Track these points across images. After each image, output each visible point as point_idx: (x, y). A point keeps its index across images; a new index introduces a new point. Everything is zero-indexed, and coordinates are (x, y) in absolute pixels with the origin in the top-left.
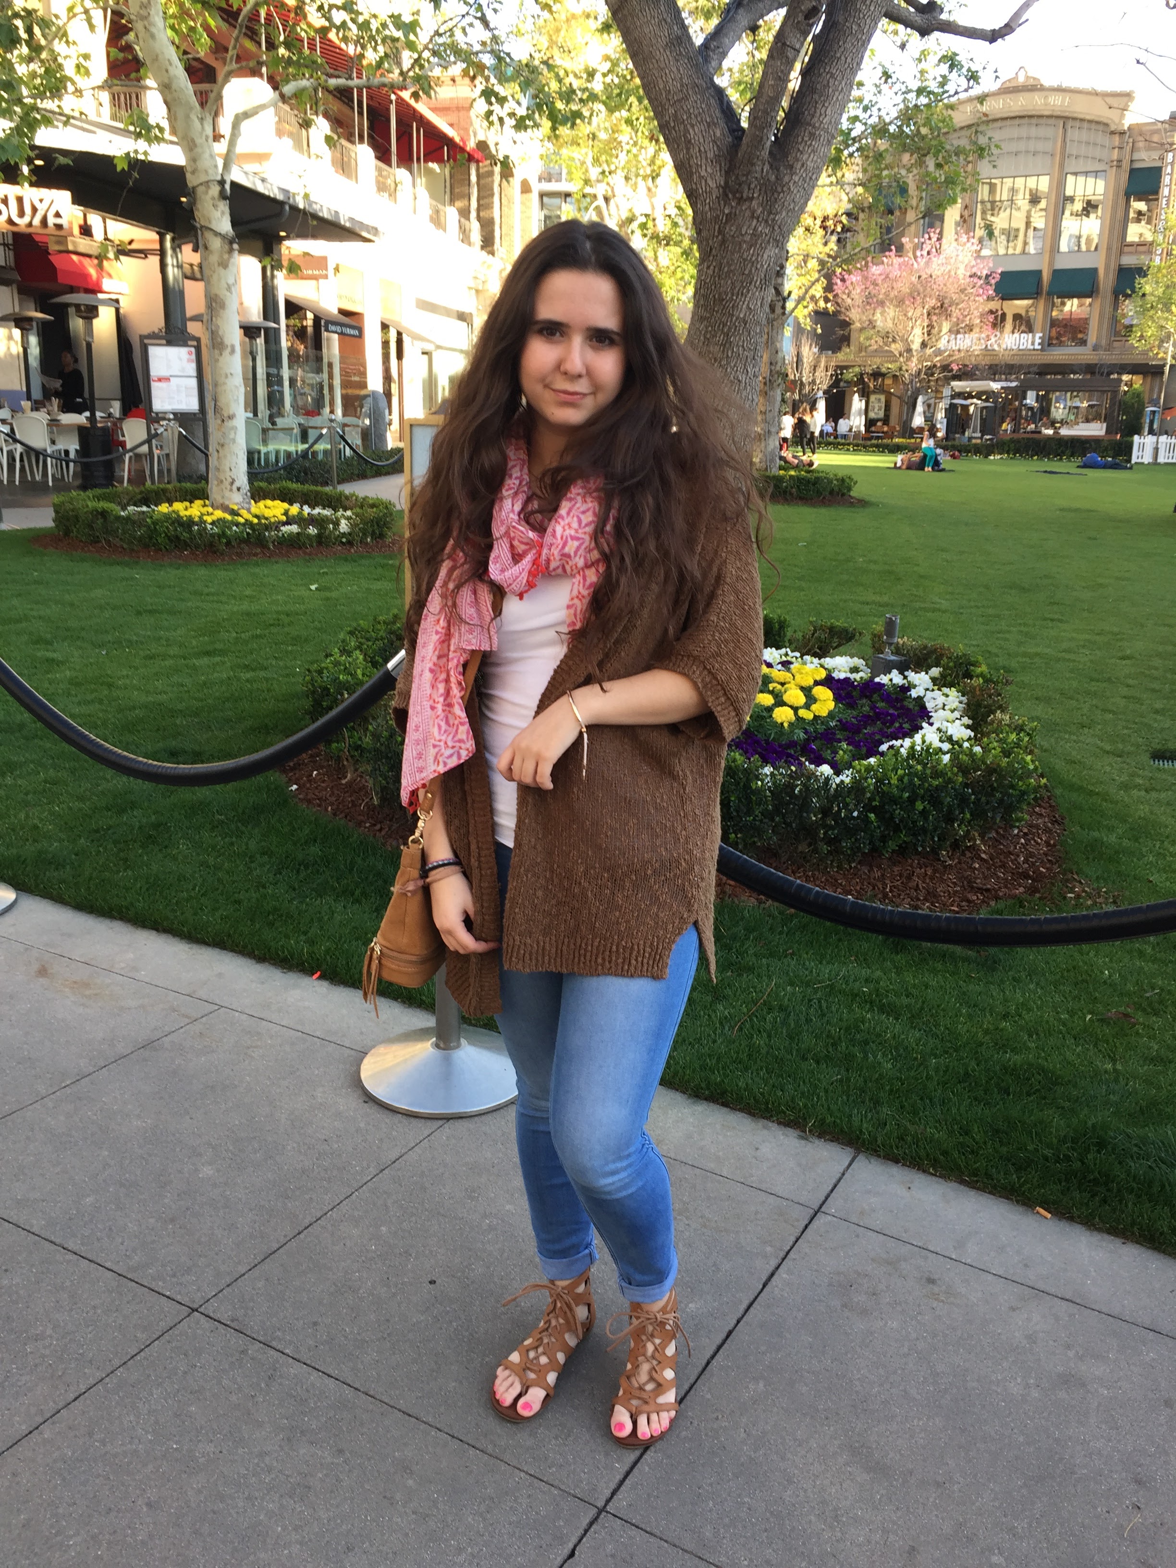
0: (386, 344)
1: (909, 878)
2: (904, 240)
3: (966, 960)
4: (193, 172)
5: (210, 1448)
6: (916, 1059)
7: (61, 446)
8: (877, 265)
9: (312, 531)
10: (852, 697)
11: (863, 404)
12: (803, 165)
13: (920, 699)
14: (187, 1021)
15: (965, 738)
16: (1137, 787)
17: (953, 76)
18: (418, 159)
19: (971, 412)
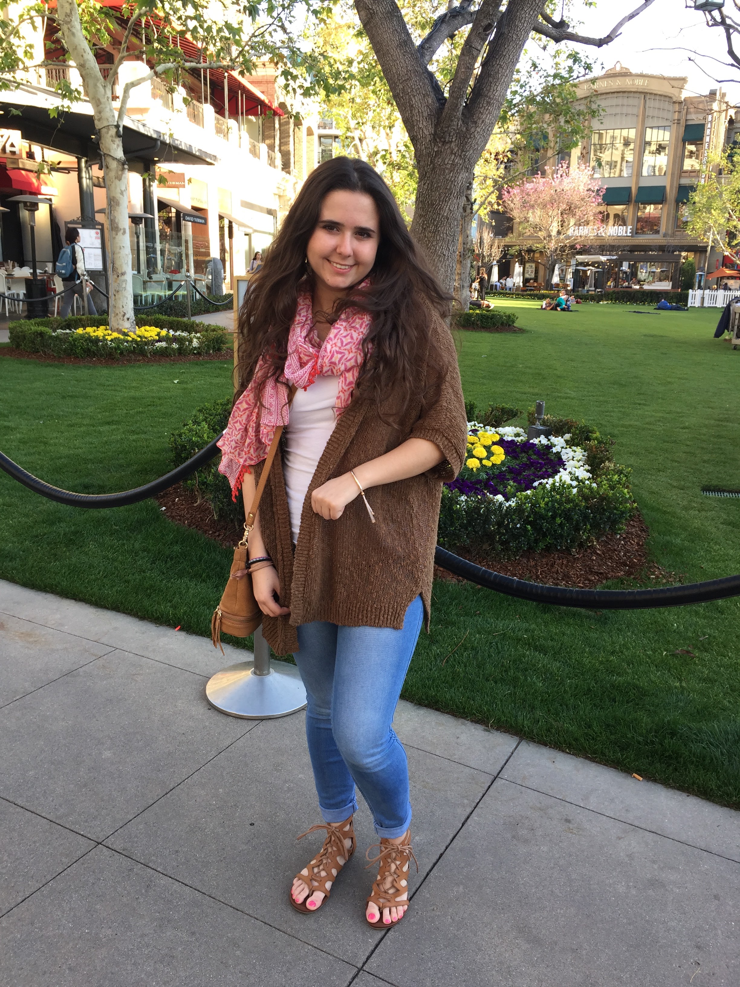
0: (222, 229)
1: (552, 566)
2: (546, 168)
3: (588, 617)
4: (99, 120)
5: (109, 932)
6: (557, 680)
7: (13, 291)
8: (529, 183)
9: (175, 346)
10: (516, 452)
11: (521, 269)
12: (483, 122)
13: (558, 454)
14: (94, 658)
15: (587, 478)
16: (693, 508)
17: (576, 67)
18: (242, 113)
19: (588, 274)
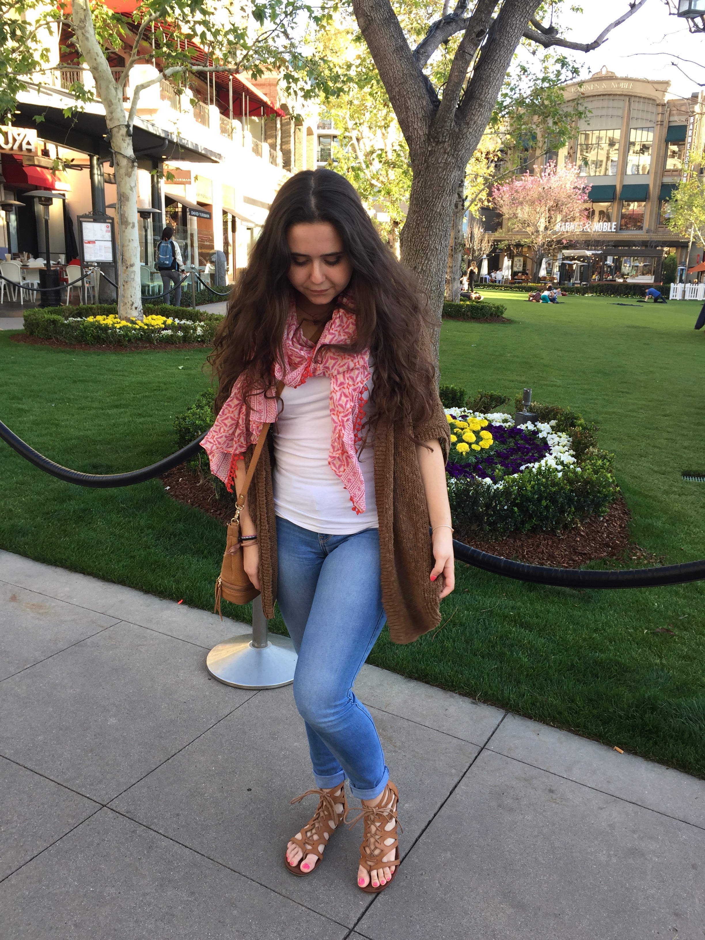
0: (225, 223)
1: (538, 546)
2: (534, 166)
3: (572, 596)
4: (111, 120)
5: (113, 890)
6: (542, 656)
7: (28, 281)
8: (519, 181)
9: (180, 334)
10: (504, 437)
11: (510, 263)
12: (475, 123)
13: (544, 439)
14: (101, 629)
15: (571, 462)
16: (674, 492)
17: (564, 71)
18: (246, 114)
19: (574, 268)
